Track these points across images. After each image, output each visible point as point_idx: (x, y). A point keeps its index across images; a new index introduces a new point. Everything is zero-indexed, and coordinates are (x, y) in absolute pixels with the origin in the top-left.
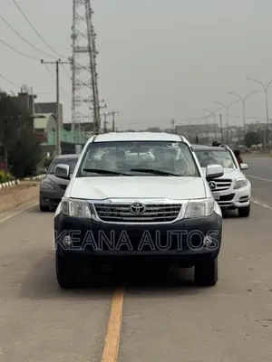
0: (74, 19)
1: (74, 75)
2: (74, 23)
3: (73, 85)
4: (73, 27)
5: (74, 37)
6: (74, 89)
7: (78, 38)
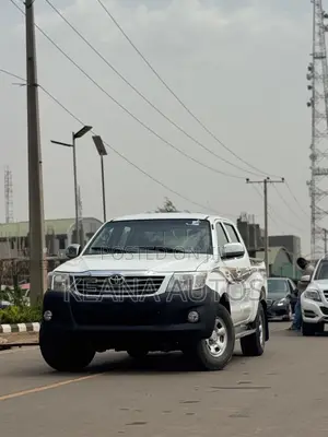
0: (313, 135)
1: (313, 202)
2: (313, 141)
3: (313, 213)
4: (312, 147)
5: (313, 157)
6: (313, 219)
7: (319, 159)
